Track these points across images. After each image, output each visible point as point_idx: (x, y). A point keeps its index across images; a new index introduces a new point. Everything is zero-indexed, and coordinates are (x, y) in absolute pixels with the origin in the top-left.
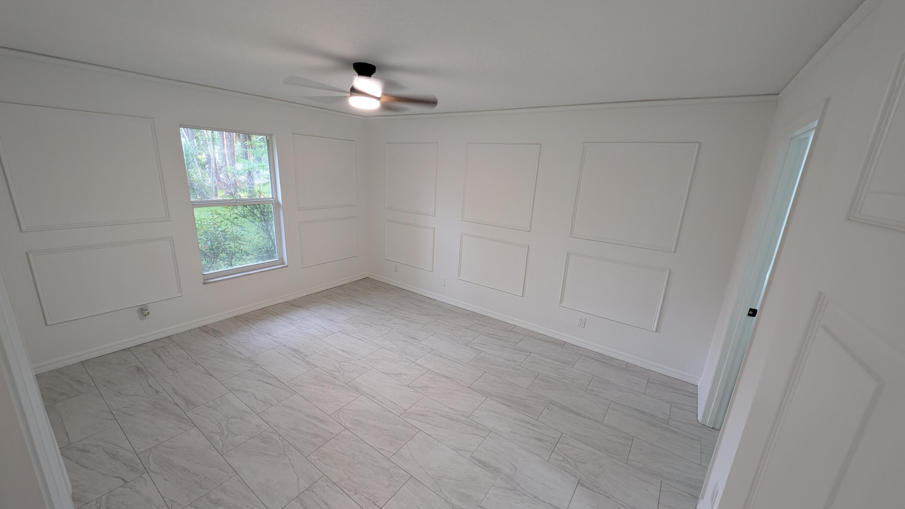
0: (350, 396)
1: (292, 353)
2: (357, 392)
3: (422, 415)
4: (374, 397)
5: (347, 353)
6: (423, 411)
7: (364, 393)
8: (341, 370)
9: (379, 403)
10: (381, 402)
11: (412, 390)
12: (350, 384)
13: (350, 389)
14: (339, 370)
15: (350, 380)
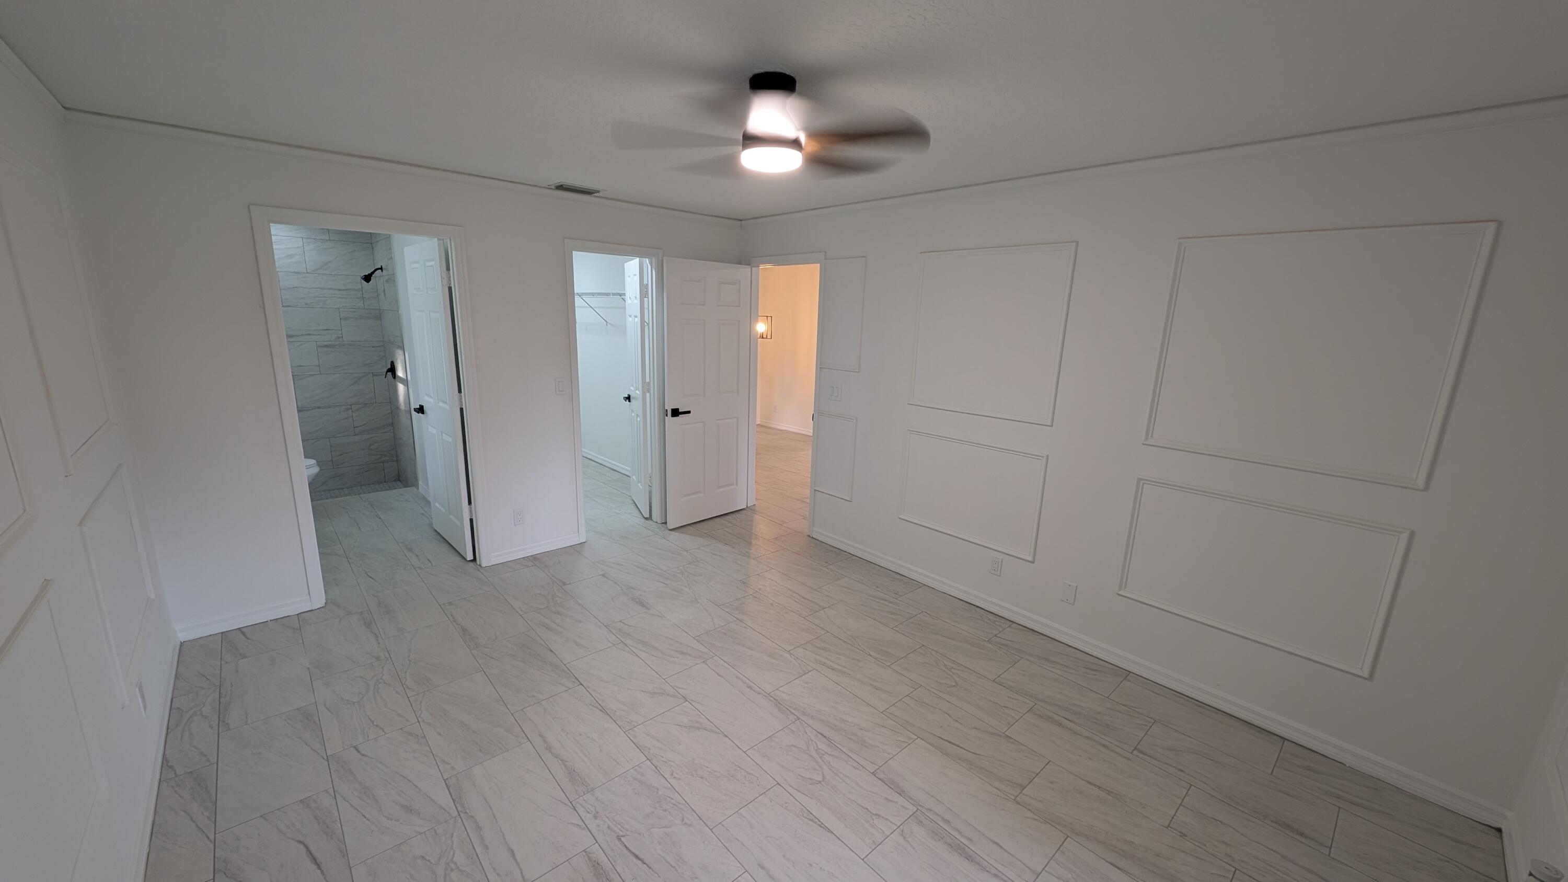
0: (789, 694)
1: (966, 842)
2: (777, 698)
3: (682, 653)
4: (749, 687)
5: (813, 819)
6: (678, 658)
7: (765, 696)
8: (814, 754)
9: (741, 676)
10: (737, 677)
11: (680, 690)
12: (791, 717)
13: (791, 707)
14: (821, 758)
15: (793, 727)
